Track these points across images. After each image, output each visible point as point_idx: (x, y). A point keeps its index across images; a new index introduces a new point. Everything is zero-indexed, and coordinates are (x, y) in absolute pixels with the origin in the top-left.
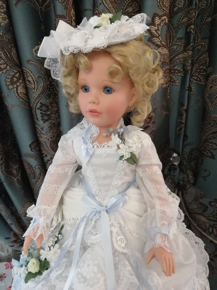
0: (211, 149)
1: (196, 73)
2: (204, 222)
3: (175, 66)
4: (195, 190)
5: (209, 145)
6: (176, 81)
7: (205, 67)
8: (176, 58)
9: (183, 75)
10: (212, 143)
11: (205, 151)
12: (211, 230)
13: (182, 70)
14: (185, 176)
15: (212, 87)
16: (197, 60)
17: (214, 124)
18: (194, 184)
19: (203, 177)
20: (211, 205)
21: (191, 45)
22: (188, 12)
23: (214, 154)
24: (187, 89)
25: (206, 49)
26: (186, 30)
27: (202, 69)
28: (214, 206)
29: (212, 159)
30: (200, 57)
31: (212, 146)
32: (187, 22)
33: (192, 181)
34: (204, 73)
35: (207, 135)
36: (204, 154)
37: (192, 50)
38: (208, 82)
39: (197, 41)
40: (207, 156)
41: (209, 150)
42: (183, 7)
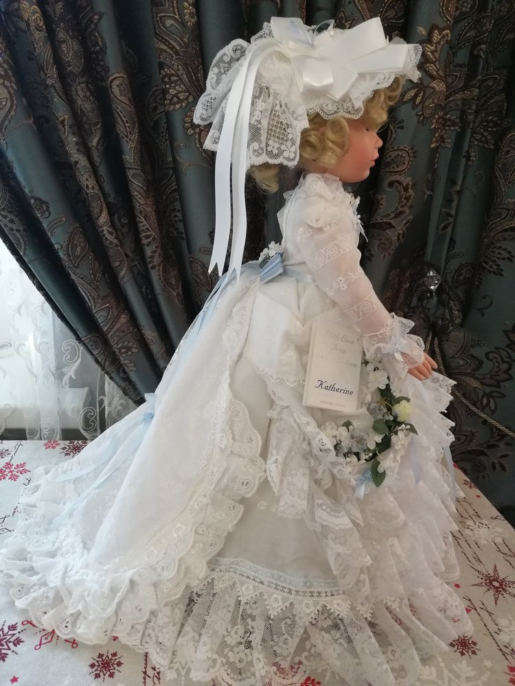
0: (499, 258)
1: (481, 128)
3: (446, 114)
5: (494, 252)
6: (446, 140)
7: (496, 118)
8: (450, 99)
9: (459, 130)
10: (500, 248)
11: (486, 263)
13: (458, 121)
15: (508, 152)
16: (483, 105)
17: (507, 215)
19: (479, 310)
20: (488, 359)
21: (479, 77)
22: (479, 21)
23: (501, 267)
24: (464, 154)
25: (502, 87)
26: (472, 52)
27: (491, 121)
28: (495, 360)
29: (498, 276)
30: (490, 100)
31: (499, 254)
32: (474, 38)
34: (494, 129)
35: (492, 234)
36: (484, 268)
37: (479, 88)
38: (502, 143)
39: (487, 71)
40: (490, 272)
41: (494, 261)
42: (470, 11)
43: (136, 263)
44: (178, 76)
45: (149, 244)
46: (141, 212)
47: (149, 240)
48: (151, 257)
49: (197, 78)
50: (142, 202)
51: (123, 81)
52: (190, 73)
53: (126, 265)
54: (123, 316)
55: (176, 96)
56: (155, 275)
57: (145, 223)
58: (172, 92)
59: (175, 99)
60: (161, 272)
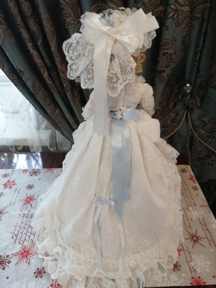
2: (203, 134)
3: (195, 14)
4: (199, 111)
6: (195, 27)
8: (198, 7)
9: (201, 22)
12: (207, 139)
13: (200, 18)
14: (194, 101)
18: (200, 107)
19: (206, 102)
33: (199, 105)
36: (209, 86)
40: (211, 87)
43: (61, 89)
44: (69, 14)
45: (65, 83)
46: (60, 70)
47: (64, 81)
48: (66, 87)
49: (78, 14)
50: (60, 66)
51: (47, 18)
52: (74, 12)
53: (56, 92)
54: (57, 110)
55: (69, 22)
56: (68, 94)
57: (62, 75)
58: (68, 21)
59: (69, 24)
60: (70, 93)
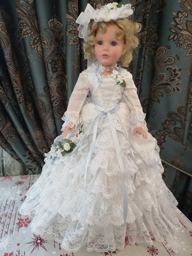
0: (158, 96)
1: (148, 47)
5: (156, 94)
6: (136, 51)
7: (154, 43)
9: (141, 47)
10: (158, 92)
11: (154, 98)
13: (140, 44)
15: (159, 55)
16: (149, 38)
17: (160, 79)
19: (152, 116)
20: (157, 134)
21: (147, 27)
22: (145, 5)
23: (159, 99)
24: (143, 56)
25: (155, 31)
26: (143, 17)
27: (152, 44)
28: (159, 135)
29: (158, 102)
30: (151, 36)
31: (158, 94)
32: (144, 12)
34: (154, 47)
35: (155, 86)
36: (153, 100)
37: (147, 31)
38: (156, 51)
39: (150, 25)
41: (156, 97)
42: (142, 2)
43: (13, 101)
44: (26, 23)
46: (13, 80)
47: (18, 92)
48: (19, 99)
49: (34, 24)
50: (14, 75)
51: (3, 25)
52: (31, 22)
53: (8, 102)
54: (8, 124)
55: (26, 31)
56: (21, 106)
57: (16, 84)
58: (24, 30)
59: (26, 33)
60: (24, 105)
